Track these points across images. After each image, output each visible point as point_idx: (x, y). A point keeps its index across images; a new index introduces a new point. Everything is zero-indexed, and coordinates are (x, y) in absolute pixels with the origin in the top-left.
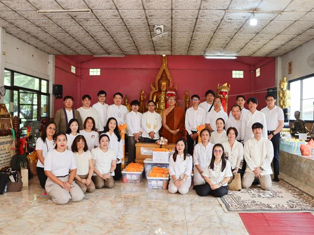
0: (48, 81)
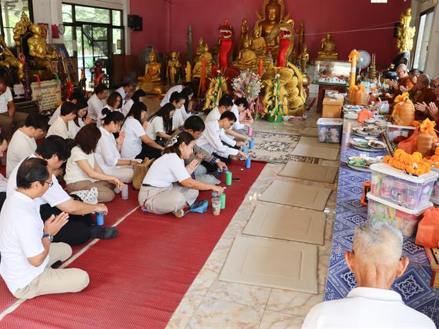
0: (122, 11)
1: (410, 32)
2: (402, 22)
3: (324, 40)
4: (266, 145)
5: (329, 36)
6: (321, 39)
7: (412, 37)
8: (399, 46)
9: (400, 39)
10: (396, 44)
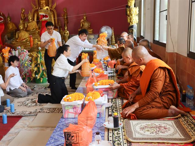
1: (135, 11)
2: (129, 4)
3: (82, 20)
4: (27, 102)
5: (85, 17)
6: (81, 20)
7: (137, 14)
8: (129, 21)
9: (129, 16)
10: (127, 20)
